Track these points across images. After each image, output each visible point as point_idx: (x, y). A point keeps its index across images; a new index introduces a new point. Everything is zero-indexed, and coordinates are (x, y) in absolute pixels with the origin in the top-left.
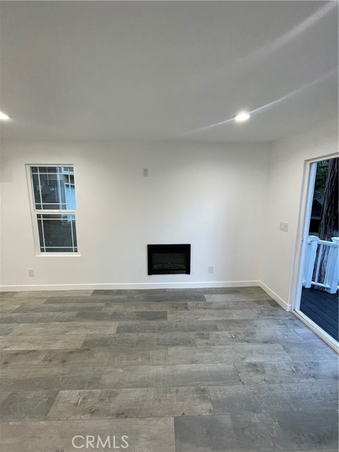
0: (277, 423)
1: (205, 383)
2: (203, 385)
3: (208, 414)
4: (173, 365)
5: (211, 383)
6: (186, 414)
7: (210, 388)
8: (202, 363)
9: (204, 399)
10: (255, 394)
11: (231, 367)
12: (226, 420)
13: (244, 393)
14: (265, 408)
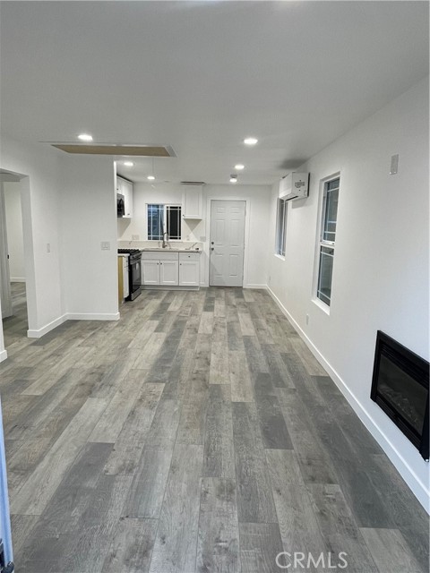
0: (58, 536)
1: (139, 474)
2: (137, 472)
3: (105, 469)
4: (173, 448)
5: (137, 481)
6: (113, 453)
7: (130, 478)
8: (169, 478)
9: (121, 469)
10: (101, 528)
11: (153, 513)
12: (91, 484)
13: (109, 513)
14: (80, 531)
